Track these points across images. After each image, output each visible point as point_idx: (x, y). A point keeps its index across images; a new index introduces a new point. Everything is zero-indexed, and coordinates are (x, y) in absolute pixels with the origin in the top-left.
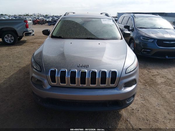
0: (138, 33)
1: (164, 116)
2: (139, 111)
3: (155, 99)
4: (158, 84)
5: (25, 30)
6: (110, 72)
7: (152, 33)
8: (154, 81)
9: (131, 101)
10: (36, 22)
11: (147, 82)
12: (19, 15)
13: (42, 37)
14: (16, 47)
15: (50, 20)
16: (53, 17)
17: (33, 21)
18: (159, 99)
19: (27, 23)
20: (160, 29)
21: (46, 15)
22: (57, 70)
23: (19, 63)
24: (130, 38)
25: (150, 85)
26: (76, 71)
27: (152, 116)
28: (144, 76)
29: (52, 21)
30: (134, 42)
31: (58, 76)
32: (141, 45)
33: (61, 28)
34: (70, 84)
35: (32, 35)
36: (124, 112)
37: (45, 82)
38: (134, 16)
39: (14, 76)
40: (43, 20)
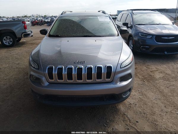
0: (136, 30)
1: (161, 110)
2: (137, 106)
3: (152, 94)
4: (156, 80)
5: (23, 31)
6: (105, 67)
7: (151, 29)
8: (152, 77)
9: (127, 95)
10: (35, 23)
11: (145, 78)
12: (17, 17)
13: (41, 38)
14: (15, 49)
15: (49, 21)
16: (51, 17)
17: (32, 22)
18: (157, 93)
19: (26, 24)
20: (159, 24)
21: (45, 16)
22: (54, 67)
23: (18, 64)
24: (128, 35)
25: (148, 81)
26: (73, 67)
27: (149, 110)
28: (142, 72)
29: (51, 21)
30: (133, 39)
31: (55, 73)
32: (140, 41)
33: (58, 27)
34: (67, 80)
35: (30, 36)
36: (122, 107)
37: (43, 79)
38: (133, 13)
39: (14, 77)
40: (42, 21)
